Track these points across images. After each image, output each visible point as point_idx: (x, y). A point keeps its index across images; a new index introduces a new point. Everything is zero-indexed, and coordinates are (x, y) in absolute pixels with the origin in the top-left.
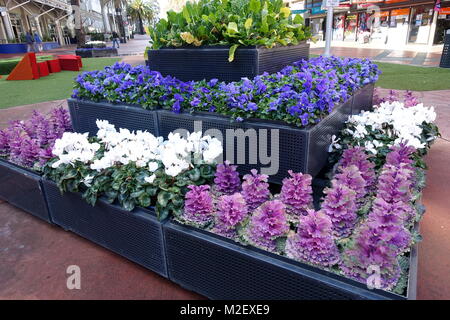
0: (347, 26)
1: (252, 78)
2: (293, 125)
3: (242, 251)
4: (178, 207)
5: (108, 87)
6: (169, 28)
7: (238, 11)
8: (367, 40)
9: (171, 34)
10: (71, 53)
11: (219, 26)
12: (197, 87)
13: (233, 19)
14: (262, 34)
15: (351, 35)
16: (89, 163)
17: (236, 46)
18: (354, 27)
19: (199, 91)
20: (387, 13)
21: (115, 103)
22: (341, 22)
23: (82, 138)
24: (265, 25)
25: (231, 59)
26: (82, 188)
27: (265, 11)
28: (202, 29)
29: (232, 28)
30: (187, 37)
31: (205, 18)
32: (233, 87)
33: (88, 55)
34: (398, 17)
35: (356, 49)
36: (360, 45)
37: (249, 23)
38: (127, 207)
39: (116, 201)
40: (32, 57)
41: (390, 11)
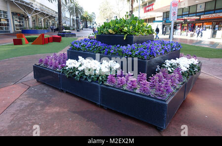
0: (182, 28)
1: (131, 45)
2: (142, 59)
3: (124, 91)
4: (105, 81)
5: (82, 46)
6: (104, 27)
7: (128, 23)
8: (192, 35)
9: (105, 30)
10: (56, 35)
11: (122, 28)
12: (113, 47)
13: (126, 26)
14: (136, 31)
15: (184, 33)
16: (77, 68)
17: (126, 35)
18: (186, 29)
19: (113, 48)
20: (201, 24)
21: (84, 51)
22: (180, 27)
23: (74, 61)
24: (137, 28)
25: (125, 39)
26: (75, 75)
27: (137, 24)
28: (116, 29)
29: (126, 29)
30: (110, 31)
31: (117, 25)
32: (125, 47)
33: (63, 36)
34: (206, 26)
35: (187, 40)
36: (189, 38)
37: (131, 28)
38: (90, 80)
39: (86, 79)
40: (43, 35)
41: (203, 23)
